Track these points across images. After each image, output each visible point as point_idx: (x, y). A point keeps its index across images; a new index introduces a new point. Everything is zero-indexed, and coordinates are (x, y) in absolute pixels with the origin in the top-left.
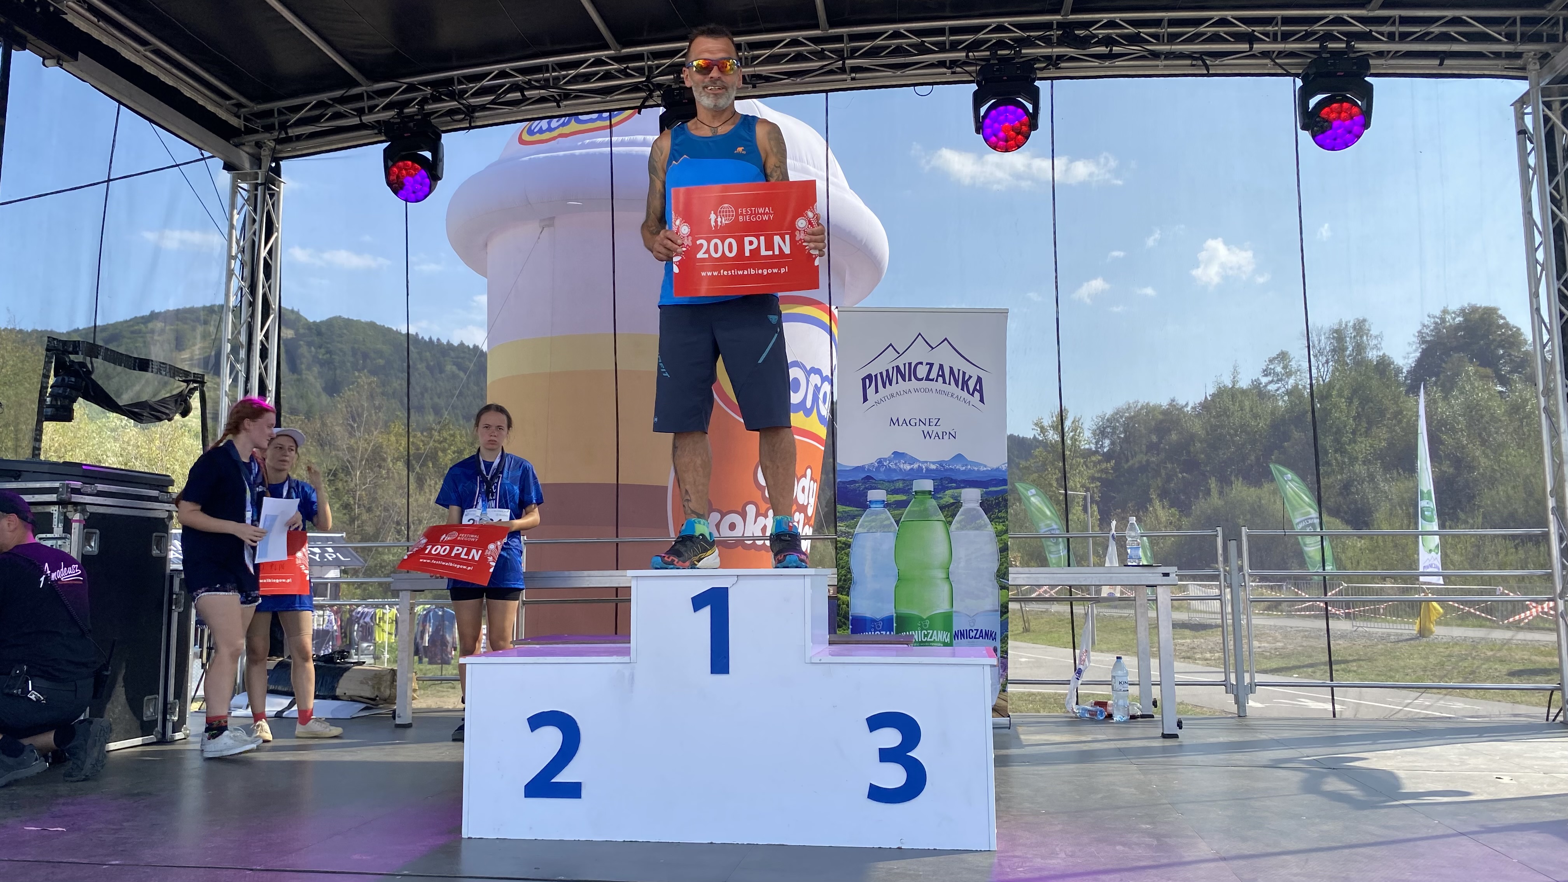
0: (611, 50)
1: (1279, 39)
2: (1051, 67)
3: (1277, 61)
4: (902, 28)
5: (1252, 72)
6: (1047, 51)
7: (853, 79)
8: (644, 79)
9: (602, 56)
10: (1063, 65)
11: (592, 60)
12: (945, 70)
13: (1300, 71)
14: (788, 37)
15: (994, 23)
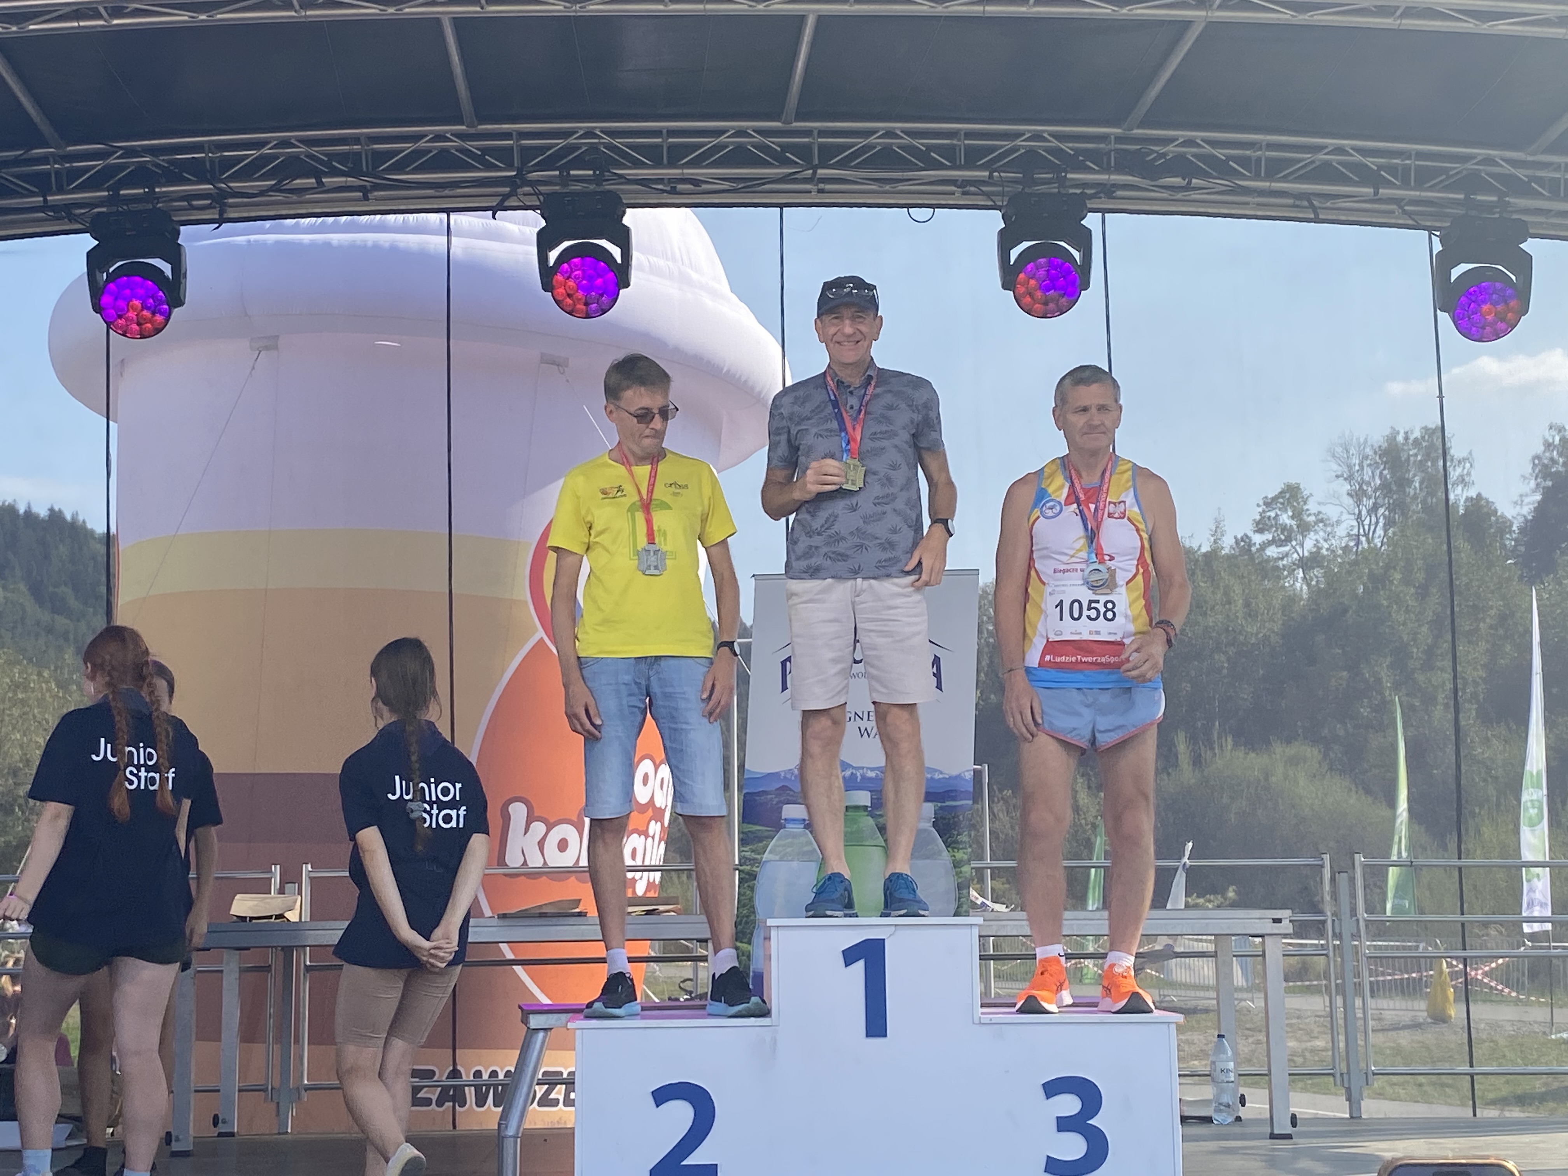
0: (463, 124)
1: (1412, 184)
2: (1102, 195)
3: (1407, 208)
4: (898, 128)
5: (1374, 220)
6: (1103, 177)
7: (821, 191)
8: (514, 173)
9: (447, 132)
10: (1119, 193)
11: (431, 136)
12: (953, 189)
13: (1438, 224)
14: (733, 128)
15: (1029, 131)
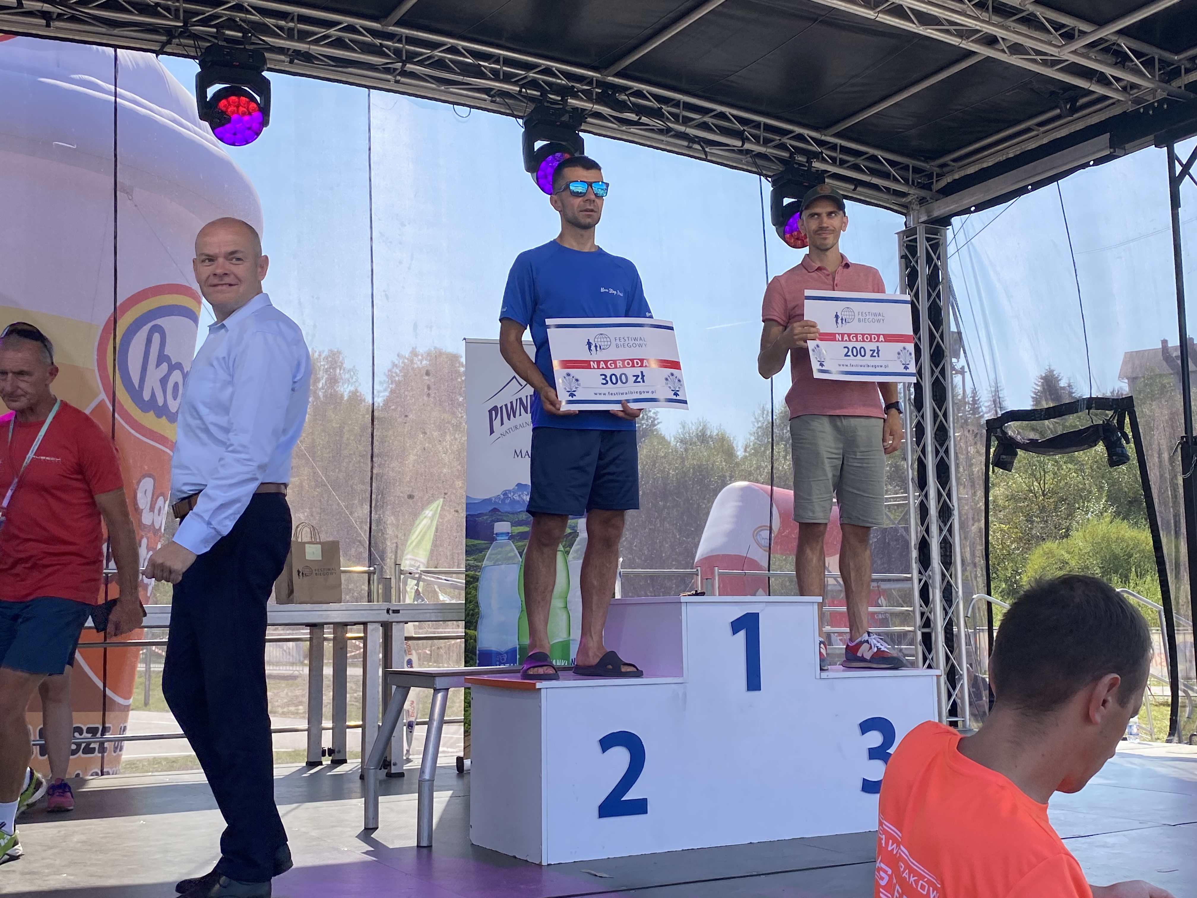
1: (760, 142)
3: (756, 160)
4: (460, 45)
5: (732, 164)
6: (588, 105)
7: (397, 82)
8: (181, 24)
12: (486, 97)
14: (346, 22)
15: (543, 64)
